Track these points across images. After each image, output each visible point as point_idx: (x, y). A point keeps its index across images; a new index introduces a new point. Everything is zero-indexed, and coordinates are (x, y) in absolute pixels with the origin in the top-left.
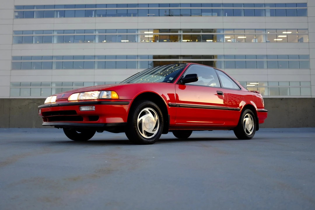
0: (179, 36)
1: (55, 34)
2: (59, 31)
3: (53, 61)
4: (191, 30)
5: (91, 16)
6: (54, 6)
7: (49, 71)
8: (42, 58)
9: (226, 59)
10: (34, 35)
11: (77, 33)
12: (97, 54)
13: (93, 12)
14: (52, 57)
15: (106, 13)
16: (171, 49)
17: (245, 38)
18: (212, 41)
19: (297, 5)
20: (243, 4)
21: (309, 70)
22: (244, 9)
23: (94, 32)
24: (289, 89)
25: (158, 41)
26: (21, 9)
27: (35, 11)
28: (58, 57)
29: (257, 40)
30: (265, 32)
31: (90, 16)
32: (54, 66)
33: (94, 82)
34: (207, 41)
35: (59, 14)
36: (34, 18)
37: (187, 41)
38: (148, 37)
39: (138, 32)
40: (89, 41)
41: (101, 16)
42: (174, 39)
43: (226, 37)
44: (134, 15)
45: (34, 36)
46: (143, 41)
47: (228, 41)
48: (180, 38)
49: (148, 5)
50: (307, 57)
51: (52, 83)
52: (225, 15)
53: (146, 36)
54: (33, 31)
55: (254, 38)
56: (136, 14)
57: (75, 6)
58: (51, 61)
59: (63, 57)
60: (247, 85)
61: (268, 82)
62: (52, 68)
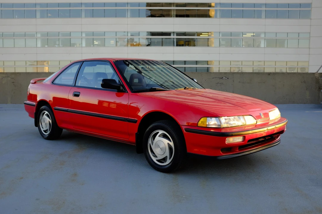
3: (37, 9)
7: (33, 21)
8: (24, 5)
9: (222, 7)
14: (35, 5)
21: (310, 20)
24: (287, 40)
28: (41, 5)
32: (38, 15)
33: (82, 32)
50: (309, 5)
51: (36, 32)
58: (35, 9)
59: (47, 5)
60: (243, 36)
61: (265, 33)
62: (36, 18)
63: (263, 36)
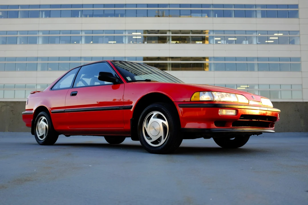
0: (167, 37)
1: (41, 34)
2: (44, 32)
3: (38, 62)
4: (180, 32)
5: (78, 17)
6: (40, 6)
7: (34, 73)
8: (26, 59)
9: (216, 61)
10: (18, 35)
11: (63, 33)
12: (84, 55)
13: (80, 12)
14: (37, 59)
15: (93, 13)
16: (159, 50)
17: (235, 40)
18: (202, 42)
19: (288, 6)
20: (234, 5)
21: (301, 72)
22: (234, 10)
23: (81, 33)
24: (280, 91)
25: (146, 43)
26: (5, 9)
27: (20, 11)
28: (43, 59)
29: (247, 41)
30: (256, 34)
31: (76, 16)
32: (39, 67)
34: (196, 42)
35: (45, 14)
36: (18, 17)
37: (176, 42)
38: (136, 38)
39: (125, 33)
40: (75, 42)
41: (88, 16)
42: (163, 40)
43: (216, 39)
44: (122, 16)
45: (19, 37)
46: (131, 42)
47: (218, 42)
48: (169, 40)
49: (136, 5)
50: (298, 59)
51: (36, 85)
52: (215, 16)
53: (134, 37)
54: (17, 31)
55: (244, 40)
56: (124, 14)
57: (61, 6)
58: (36, 62)
59: (48, 59)
60: (238, 88)
61: (259, 85)
62: (37, 70)
63: (256, 87)
